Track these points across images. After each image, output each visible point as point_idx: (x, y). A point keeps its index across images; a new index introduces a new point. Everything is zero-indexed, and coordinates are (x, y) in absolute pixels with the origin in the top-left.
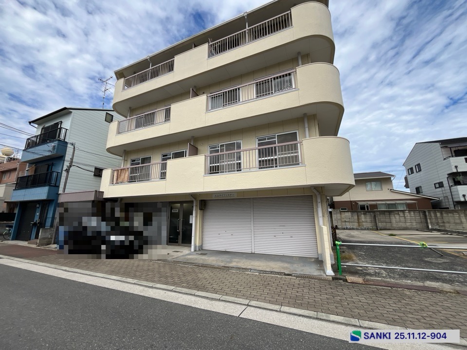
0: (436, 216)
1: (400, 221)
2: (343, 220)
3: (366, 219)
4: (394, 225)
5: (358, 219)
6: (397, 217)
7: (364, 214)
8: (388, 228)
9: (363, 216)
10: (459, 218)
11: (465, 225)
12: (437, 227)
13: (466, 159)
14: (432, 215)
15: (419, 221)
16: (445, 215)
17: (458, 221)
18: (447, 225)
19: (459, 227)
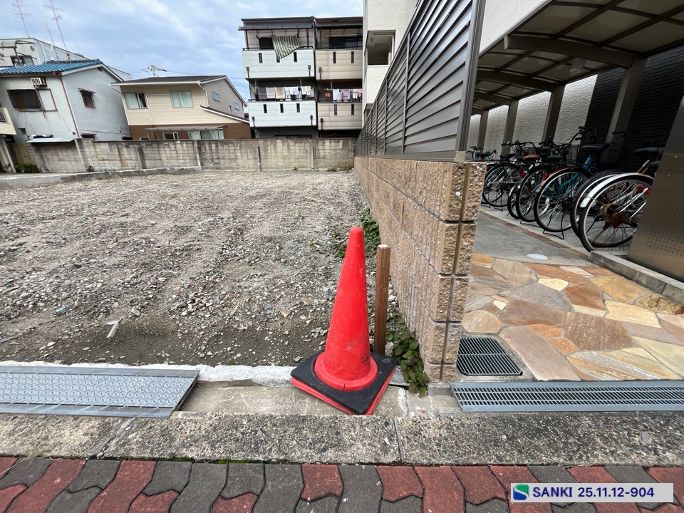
0: (211, 149)
2: (100, 157)
3: (130, 155)
4: (166, 165)
5: (120, 154)
7: (127, 147)
9: (125, 149)
10: (235, 153)
11: (240, 161)
12: (211, 165)
13: (260, 55)
14: (207, 148)
15: (192, 156)
16: (220, 147)
17: (233, 156)
18: (222, 161)
19: (234, 164)
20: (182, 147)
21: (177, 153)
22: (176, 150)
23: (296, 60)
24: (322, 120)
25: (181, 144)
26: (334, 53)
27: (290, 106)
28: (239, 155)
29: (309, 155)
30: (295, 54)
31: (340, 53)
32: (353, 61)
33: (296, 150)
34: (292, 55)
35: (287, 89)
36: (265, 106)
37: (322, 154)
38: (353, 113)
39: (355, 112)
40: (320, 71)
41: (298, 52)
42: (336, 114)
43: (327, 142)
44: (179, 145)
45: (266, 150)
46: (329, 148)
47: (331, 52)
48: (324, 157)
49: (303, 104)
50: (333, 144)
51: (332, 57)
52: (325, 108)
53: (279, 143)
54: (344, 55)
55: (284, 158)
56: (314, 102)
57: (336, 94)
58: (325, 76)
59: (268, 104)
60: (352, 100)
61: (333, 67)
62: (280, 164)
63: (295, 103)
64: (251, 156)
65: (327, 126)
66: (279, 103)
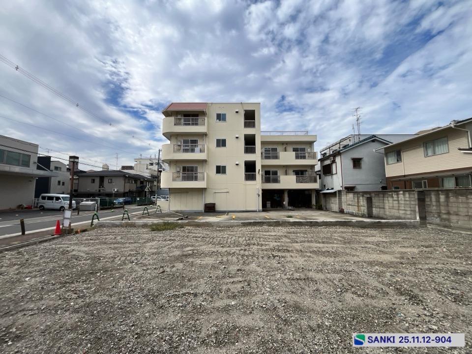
0: (438, 201)
1: (393, 208)
3: (363, 203)
5: (358, 202)
7: (363, 196)
8: (381, 215)
9: (361, 198)
12: (438, 221)
14: (434, 199)
15: (412, 207)
18: (453, 218)
20: (404, 197)
21: (399, 203)
22: (398, 200)
25: (404, 194)
44: (402, 196)
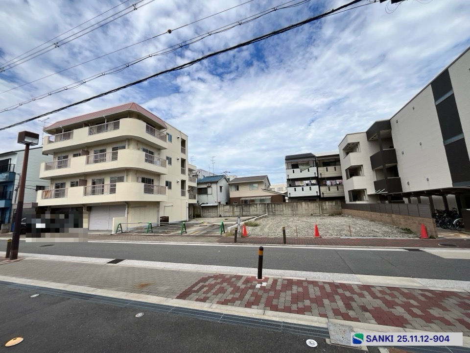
0: (272, 207)
1: (254, 211)
2: (225, 211)
3: (237, 210)
4: (251, 213)
5: (233, 210)
6: (253, 208)
7: (236, 207)
8: (248, 215)
9: (235, 208)
10: (283, 208)
11: (284, 212)
12: (272, 213)
13: (293, 171)
14: (270, 206)
15: (263, 210)
16: (276, 206)
17: (282, 209)
18: (276, 212)
19: (282, 213)
20: (260, 206)
21: (257, 208)
23: (309, 171)
24: (323, 193)
26: (327, 168)
27: (307, 188)
28: (284, 209)
29: (318, 208)
30: (308, 169)
31: (329, 168)
32: (335, 170)
33: (312, 206)
34: (307, 170)
35: (305, 181)
36: (295, 189)
37: (325, 207)
38: (338, 190)
39: (339, 189)
40: (321, 174)
41: (310, 168)
42: (329, 190)
43: (327, 203)
44: (258, 206)
45: (297, 207)
46: (327, 205)
47: (325, 168)
48: (326, 209)
49: (312, 187)
50: (330, 203)
51: (326, 169)
52: (323, 189)
53: (303, 204)
54: (331, 168)
55: (306, 210)
56: (318, 186)
57: (328, 183)
58: (323, 176)
59: (296, 188)
60: (337, 185)
61: (326, 173)
62: (304, 212)
63: (308, 187)
64: (290, 209)
65: (326, 195)
66: (301, 187)
